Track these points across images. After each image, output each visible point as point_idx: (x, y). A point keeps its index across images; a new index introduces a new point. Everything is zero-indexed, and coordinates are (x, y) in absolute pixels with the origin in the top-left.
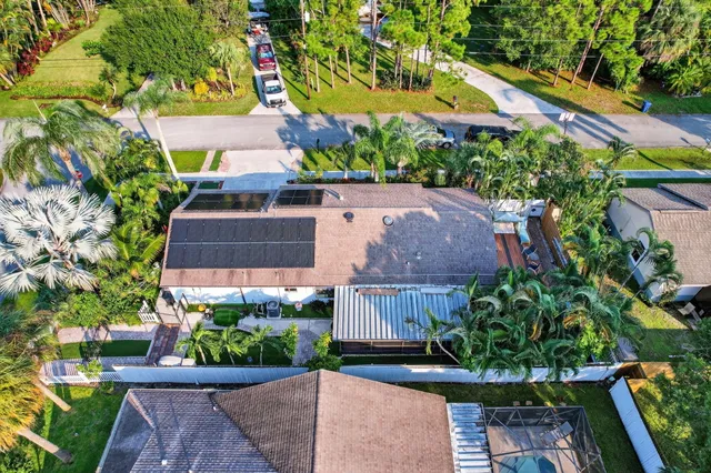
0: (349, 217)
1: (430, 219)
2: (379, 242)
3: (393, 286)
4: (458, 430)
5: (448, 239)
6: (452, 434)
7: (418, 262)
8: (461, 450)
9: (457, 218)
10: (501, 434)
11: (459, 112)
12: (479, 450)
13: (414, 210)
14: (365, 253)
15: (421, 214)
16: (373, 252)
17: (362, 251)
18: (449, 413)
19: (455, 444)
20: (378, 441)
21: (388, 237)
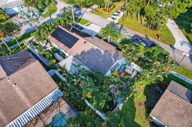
0: (85, 42)
1: (101, 53)
2: (86, 52)
3: (80, 62)
4: (53, 94)
5: (100, 60)
6: (51, 94)
7: (89, 61)
8: (49, 98)
9: (107, 56)
10: (68, 107)
11: (159, 41)
12: (52, 101)
13: (99, 49)
14: (81, 52)
15: (100, 51)
16: (83, 53)
17: (81, 51)
18: (56, 90)
19: (49, 95)
20: (33, 80)
21: (88, 52)
